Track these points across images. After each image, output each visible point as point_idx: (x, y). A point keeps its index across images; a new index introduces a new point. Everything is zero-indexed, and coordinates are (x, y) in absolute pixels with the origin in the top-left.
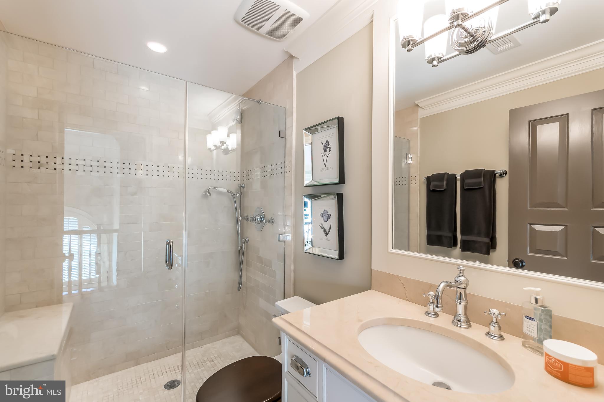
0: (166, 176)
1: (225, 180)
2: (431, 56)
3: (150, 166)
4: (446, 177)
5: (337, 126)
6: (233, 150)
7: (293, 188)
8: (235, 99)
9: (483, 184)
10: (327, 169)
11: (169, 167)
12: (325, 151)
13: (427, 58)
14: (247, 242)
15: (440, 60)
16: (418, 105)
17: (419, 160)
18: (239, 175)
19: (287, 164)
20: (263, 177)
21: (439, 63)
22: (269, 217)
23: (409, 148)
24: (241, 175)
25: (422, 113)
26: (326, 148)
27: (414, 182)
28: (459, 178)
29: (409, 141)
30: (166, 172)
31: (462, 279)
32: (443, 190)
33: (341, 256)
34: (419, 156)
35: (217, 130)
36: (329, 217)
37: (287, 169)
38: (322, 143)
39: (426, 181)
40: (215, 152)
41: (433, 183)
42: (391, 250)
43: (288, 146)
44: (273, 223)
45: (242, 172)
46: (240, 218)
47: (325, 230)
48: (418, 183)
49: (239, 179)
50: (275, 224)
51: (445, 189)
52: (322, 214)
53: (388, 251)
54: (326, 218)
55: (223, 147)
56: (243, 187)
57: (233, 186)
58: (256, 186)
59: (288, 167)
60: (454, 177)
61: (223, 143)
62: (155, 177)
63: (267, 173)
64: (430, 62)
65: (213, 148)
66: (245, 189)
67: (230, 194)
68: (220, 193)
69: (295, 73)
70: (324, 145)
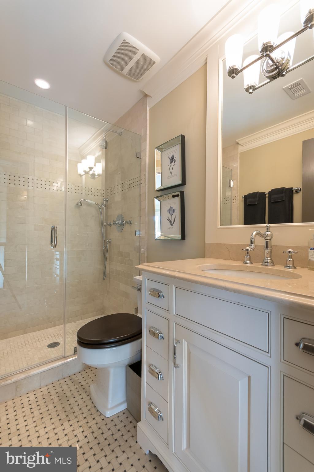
0: (47, 188)
1: (93, 195)
2: (248, 85)
3: (35, 180)
4: (258, 195)
5: (180, 142)
6: (99, 175)
7: (146, 194)
8: (101, 134)
9: (284, 198)
10: (173, 176)
11: (49, 182)
12: (171, 163)
13: (245, 87)
14: (110, 242)
15: (254, 88)
16: (238, 143)
17: (238, 184)
18: (104, 192)
19: (142, 178)
20: (123, 190)
21: (253, 90)
22: (127, 220)
23: (232, 176)
24: (105, 192)
25: (241, 149)
26: (171, 161)
27: (234, 201)
28: (267, 195)
29: (232, 170)
30: (47, 185)
31: (269, 233)
32: (256, 204)
33: (183, 237)
34: (238, 181)
35: (86, 159)
36: (174, 211)
37: (142, 182)
38: (169, 157)
39: (244, 199)
40: (84, 177)
41: (248, 200)
42: (219, 226)
43: (143, 163)
44: (130, 224)
45: (106, 190)
46: (105, 224)
47: (171, 222)
48: (238, 202)
49: (104, 195)
50: (132, 225)
51: (258, 204)
52: (169, 210)
53: (217, 227)
54: (171, 213)
55: (91, 172)
56: (107, 201)
57: (100, 200)
58: (118, 198)
59: (143, 179)
60: (264, 194)
61: (91, 168)
62: (39, 189)
63: (126, 187)
64: (247, 90)
65: (83, 173)
66: (109, 202)
67: (97, 206)
68: (89, 205)
69: (148, 108)
70: (170, 158)
